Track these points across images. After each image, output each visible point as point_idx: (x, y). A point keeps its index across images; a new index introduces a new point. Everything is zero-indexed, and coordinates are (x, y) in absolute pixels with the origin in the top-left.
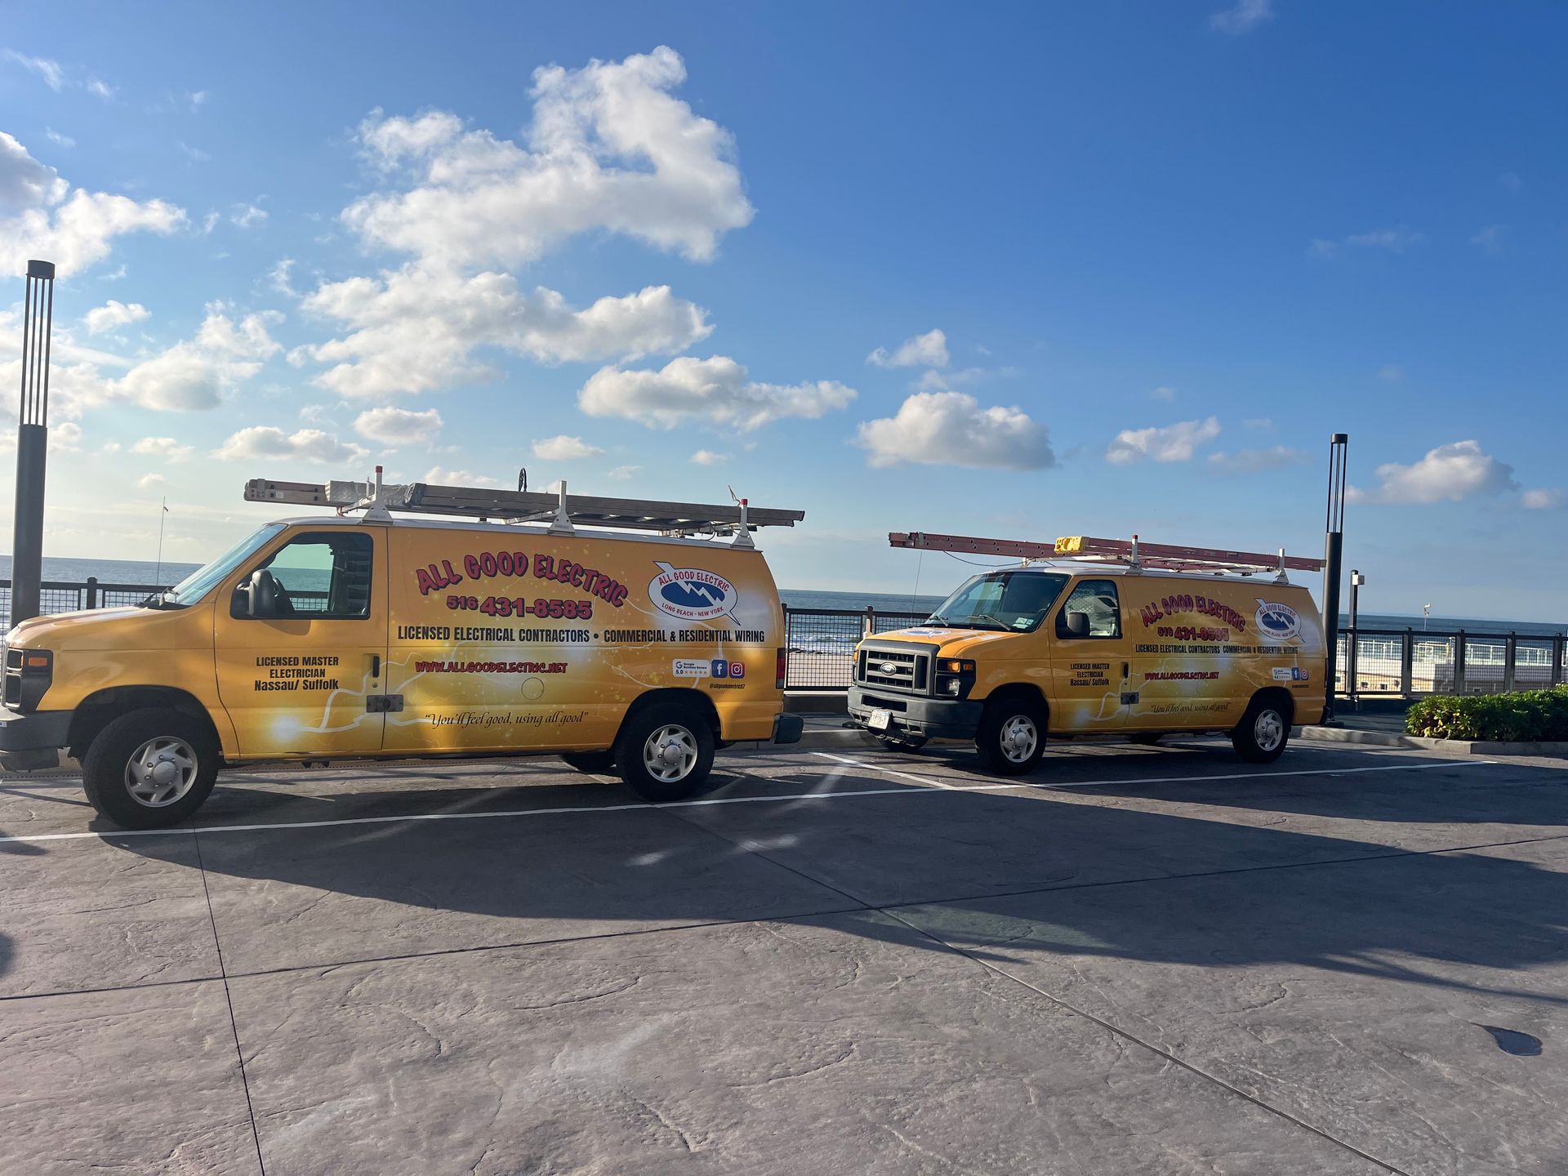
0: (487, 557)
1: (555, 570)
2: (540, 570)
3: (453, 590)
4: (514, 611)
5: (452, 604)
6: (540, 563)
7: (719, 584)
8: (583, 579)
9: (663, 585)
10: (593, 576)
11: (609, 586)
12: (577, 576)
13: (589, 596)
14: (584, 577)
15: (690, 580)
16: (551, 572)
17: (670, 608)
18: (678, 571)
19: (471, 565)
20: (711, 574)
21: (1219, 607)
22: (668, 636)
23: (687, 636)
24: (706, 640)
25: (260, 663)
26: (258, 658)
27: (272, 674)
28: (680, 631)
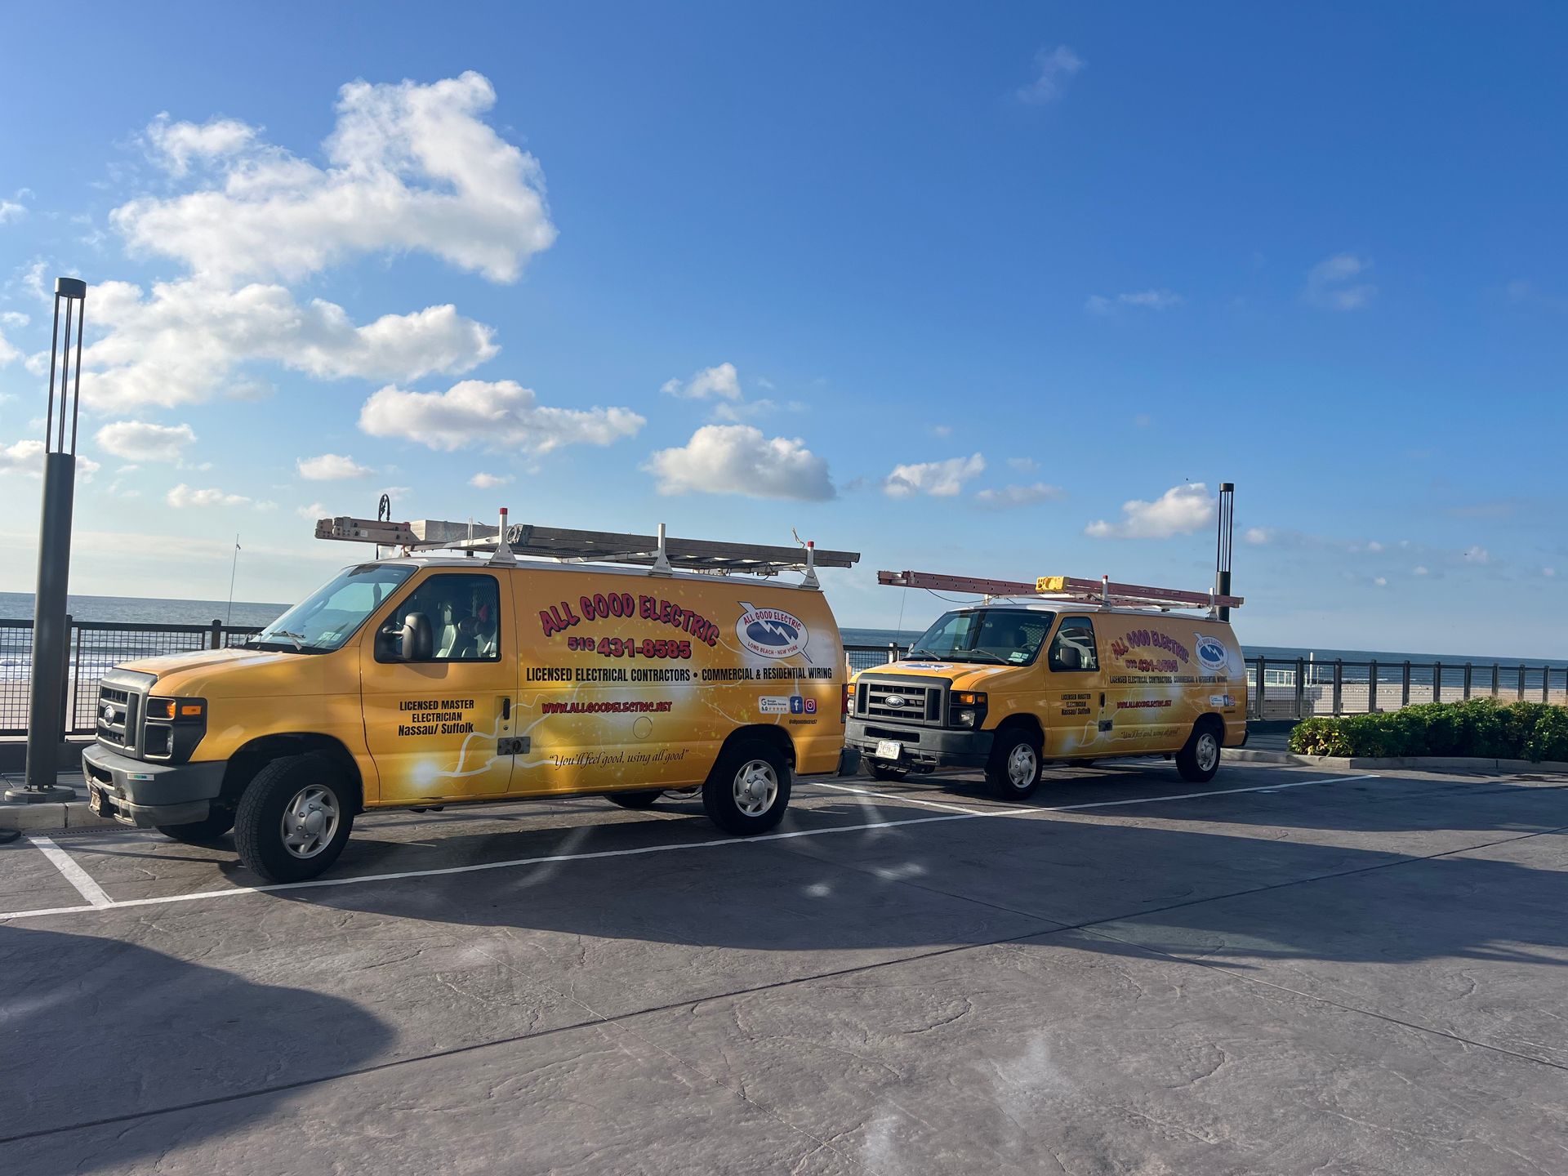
0: (599, 598)
1: (658, 611)
2: (646, 611)
3: (571, 631)
4: (626, 651)
5: (572, 645)
6: (644, 605)
7: (793, 624)
8: (682, 619)
9: (748, 625)
10: (690, 616)
11: (703, 626)
12: (677, 617)
13: (688, 636)
14: (683, 617)
15: (769, 619)
16: (655, 613)
17: (755, 647)
18: (758, 611)
19: (587, 606)
20: (785, 614)
21: (1170, 641)
22: (754, 675)
23: (770, 673)
24: (785, 678)
25: (403, 708)
26: (401, 703)
27: (414, 718)
28: (765, 669)
